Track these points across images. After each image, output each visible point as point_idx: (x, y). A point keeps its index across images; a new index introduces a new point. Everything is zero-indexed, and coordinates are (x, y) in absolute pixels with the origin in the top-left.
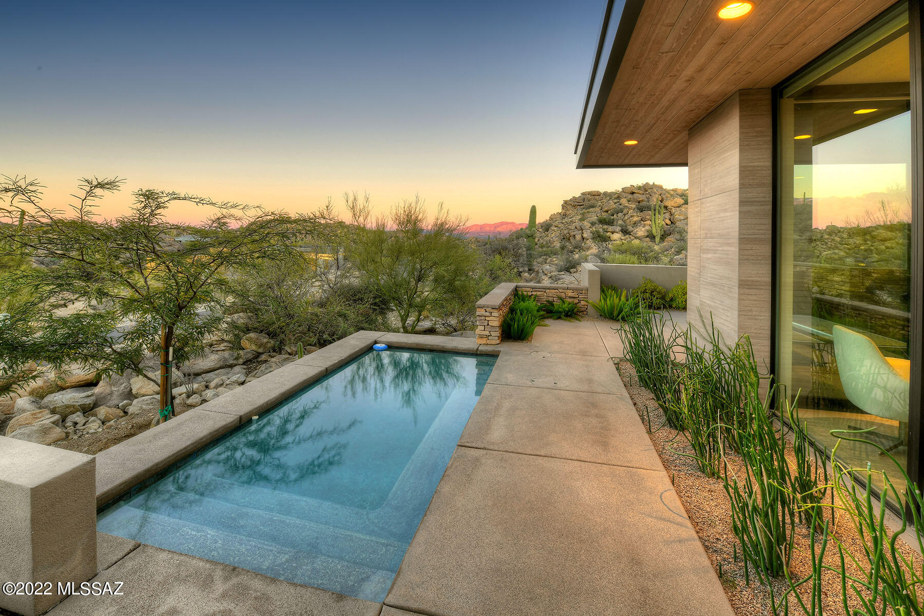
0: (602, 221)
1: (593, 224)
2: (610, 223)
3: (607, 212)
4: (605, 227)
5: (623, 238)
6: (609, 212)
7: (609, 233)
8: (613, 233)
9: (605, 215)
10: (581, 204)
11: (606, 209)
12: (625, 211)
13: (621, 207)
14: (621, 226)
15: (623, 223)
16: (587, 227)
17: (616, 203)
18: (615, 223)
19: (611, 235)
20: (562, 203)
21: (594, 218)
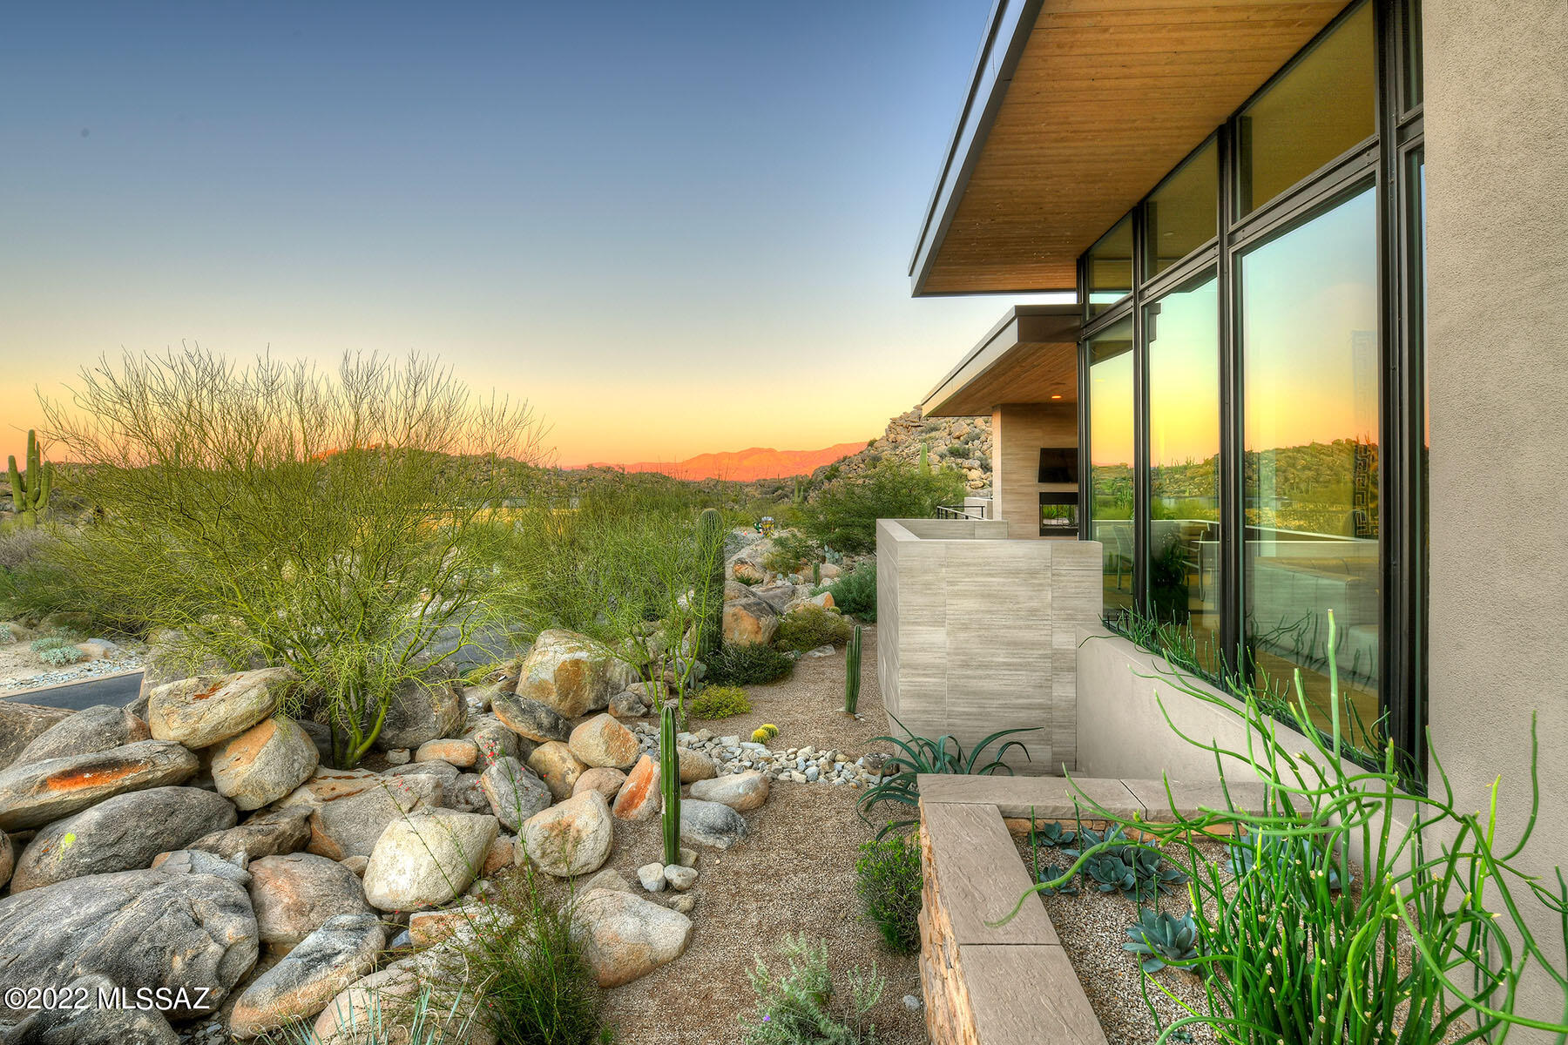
0: (955, 453)
1: (942, 457)
2: (965, 455)
3: (959, 438)
4: (959, 461)
5: (983, 476)
6: (962, 438)
7: (965, 470)
8: (970, 470)
9: (957, 444)
10: (917, 424)
11: (957, 434)
12: (983, 438)
13: (977, 431)
14: (980, 459)
15: (982, 456)
16: (936, 461)
17: (969, 425)
18: (971, 455)
19: (969, 473)
20: (889, 422)
21: (943, 448)
